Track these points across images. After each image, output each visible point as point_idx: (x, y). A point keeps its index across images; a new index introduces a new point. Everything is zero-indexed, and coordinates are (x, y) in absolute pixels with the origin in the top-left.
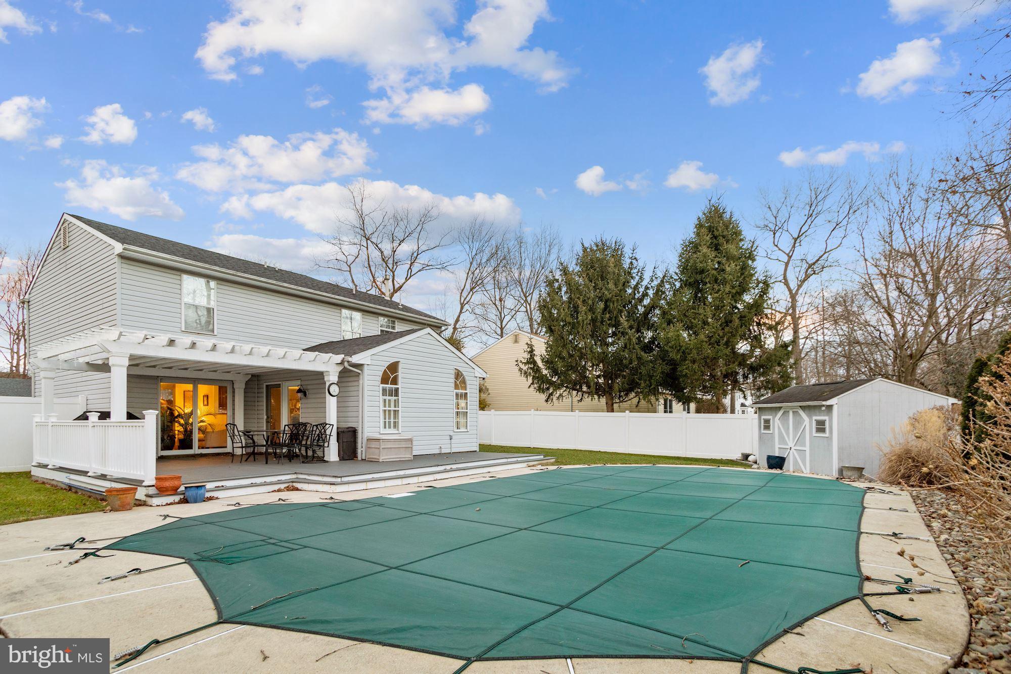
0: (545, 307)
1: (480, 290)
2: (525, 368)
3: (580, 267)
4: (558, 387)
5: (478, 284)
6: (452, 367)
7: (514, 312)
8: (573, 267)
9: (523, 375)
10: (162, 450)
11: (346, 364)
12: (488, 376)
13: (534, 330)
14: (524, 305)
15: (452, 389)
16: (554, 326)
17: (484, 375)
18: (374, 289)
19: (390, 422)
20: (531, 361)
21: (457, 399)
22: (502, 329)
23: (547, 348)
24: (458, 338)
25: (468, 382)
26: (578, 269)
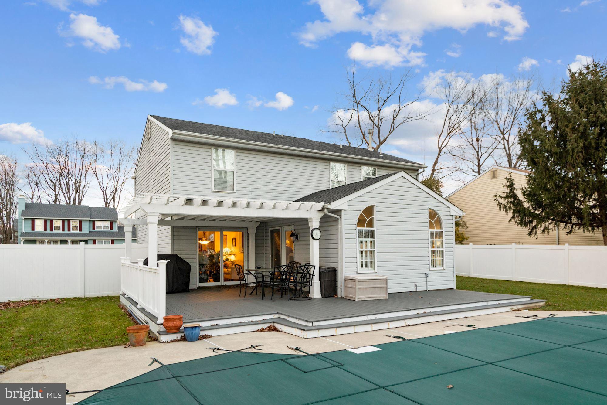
0: (526, 139)
1: (457, 133)
2: (504, 202)
3: (567, 94)
4: (541, 220)
5: (455, 128)
6: (427, 208)
7: (491, 150)
8: (558, 96)
9: (502, 209)
10: (200, 282)
11: (326, 211)
12: (464, 214)
13: (513, 165)
14: (502, 142)
15: (427, 228)
16: (537, 158)
17: (460, 213)
18: (364, 143)
19: (366, 262)
20: (512, 195)
21: (432, 237)
22: (479, 166)
23: (529, 181)
24: (437, 179)
25: (443, 221)
26: (564, 96)
